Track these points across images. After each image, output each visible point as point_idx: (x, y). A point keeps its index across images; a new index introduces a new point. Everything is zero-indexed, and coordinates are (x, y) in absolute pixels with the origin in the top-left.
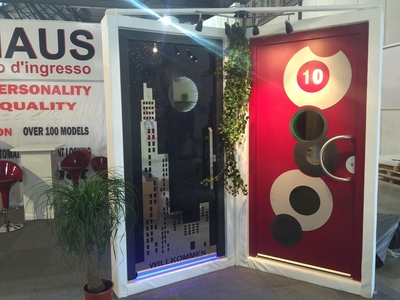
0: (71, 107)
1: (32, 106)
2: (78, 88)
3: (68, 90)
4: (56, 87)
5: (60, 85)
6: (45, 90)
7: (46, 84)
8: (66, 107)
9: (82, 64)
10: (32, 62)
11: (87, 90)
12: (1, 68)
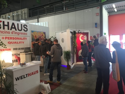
0: (23, 43)
1: (15, 42)
2: (24, 38)
3: (22, 39)
4: (20, 38)
5: (21, 37)
6: (18, 38)
7: (18, 37)
8: (22, 43)
9: (25, 32)
10: (16, 31)
11: (26, 39)
12: (9, 33)
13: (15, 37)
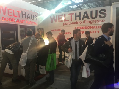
8: (97, 32)
9: (102, 19)
10: (88, 20)
12: (81, 23)
13: (87, 26)
